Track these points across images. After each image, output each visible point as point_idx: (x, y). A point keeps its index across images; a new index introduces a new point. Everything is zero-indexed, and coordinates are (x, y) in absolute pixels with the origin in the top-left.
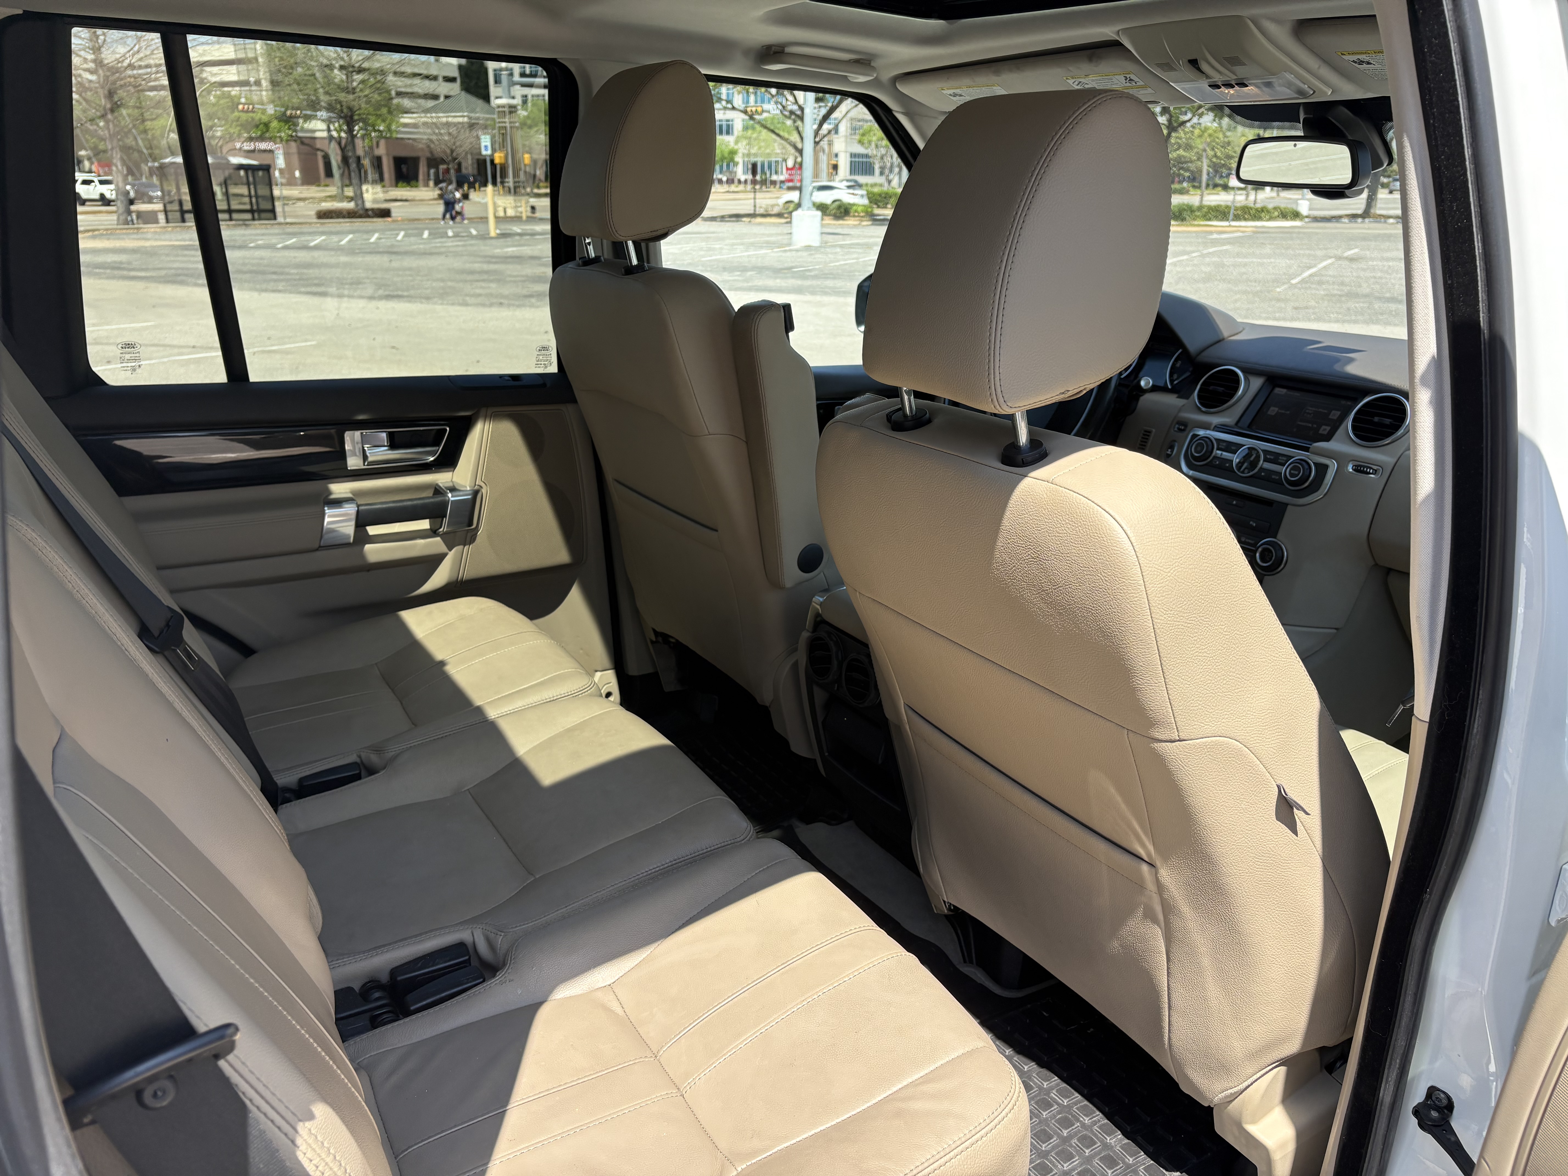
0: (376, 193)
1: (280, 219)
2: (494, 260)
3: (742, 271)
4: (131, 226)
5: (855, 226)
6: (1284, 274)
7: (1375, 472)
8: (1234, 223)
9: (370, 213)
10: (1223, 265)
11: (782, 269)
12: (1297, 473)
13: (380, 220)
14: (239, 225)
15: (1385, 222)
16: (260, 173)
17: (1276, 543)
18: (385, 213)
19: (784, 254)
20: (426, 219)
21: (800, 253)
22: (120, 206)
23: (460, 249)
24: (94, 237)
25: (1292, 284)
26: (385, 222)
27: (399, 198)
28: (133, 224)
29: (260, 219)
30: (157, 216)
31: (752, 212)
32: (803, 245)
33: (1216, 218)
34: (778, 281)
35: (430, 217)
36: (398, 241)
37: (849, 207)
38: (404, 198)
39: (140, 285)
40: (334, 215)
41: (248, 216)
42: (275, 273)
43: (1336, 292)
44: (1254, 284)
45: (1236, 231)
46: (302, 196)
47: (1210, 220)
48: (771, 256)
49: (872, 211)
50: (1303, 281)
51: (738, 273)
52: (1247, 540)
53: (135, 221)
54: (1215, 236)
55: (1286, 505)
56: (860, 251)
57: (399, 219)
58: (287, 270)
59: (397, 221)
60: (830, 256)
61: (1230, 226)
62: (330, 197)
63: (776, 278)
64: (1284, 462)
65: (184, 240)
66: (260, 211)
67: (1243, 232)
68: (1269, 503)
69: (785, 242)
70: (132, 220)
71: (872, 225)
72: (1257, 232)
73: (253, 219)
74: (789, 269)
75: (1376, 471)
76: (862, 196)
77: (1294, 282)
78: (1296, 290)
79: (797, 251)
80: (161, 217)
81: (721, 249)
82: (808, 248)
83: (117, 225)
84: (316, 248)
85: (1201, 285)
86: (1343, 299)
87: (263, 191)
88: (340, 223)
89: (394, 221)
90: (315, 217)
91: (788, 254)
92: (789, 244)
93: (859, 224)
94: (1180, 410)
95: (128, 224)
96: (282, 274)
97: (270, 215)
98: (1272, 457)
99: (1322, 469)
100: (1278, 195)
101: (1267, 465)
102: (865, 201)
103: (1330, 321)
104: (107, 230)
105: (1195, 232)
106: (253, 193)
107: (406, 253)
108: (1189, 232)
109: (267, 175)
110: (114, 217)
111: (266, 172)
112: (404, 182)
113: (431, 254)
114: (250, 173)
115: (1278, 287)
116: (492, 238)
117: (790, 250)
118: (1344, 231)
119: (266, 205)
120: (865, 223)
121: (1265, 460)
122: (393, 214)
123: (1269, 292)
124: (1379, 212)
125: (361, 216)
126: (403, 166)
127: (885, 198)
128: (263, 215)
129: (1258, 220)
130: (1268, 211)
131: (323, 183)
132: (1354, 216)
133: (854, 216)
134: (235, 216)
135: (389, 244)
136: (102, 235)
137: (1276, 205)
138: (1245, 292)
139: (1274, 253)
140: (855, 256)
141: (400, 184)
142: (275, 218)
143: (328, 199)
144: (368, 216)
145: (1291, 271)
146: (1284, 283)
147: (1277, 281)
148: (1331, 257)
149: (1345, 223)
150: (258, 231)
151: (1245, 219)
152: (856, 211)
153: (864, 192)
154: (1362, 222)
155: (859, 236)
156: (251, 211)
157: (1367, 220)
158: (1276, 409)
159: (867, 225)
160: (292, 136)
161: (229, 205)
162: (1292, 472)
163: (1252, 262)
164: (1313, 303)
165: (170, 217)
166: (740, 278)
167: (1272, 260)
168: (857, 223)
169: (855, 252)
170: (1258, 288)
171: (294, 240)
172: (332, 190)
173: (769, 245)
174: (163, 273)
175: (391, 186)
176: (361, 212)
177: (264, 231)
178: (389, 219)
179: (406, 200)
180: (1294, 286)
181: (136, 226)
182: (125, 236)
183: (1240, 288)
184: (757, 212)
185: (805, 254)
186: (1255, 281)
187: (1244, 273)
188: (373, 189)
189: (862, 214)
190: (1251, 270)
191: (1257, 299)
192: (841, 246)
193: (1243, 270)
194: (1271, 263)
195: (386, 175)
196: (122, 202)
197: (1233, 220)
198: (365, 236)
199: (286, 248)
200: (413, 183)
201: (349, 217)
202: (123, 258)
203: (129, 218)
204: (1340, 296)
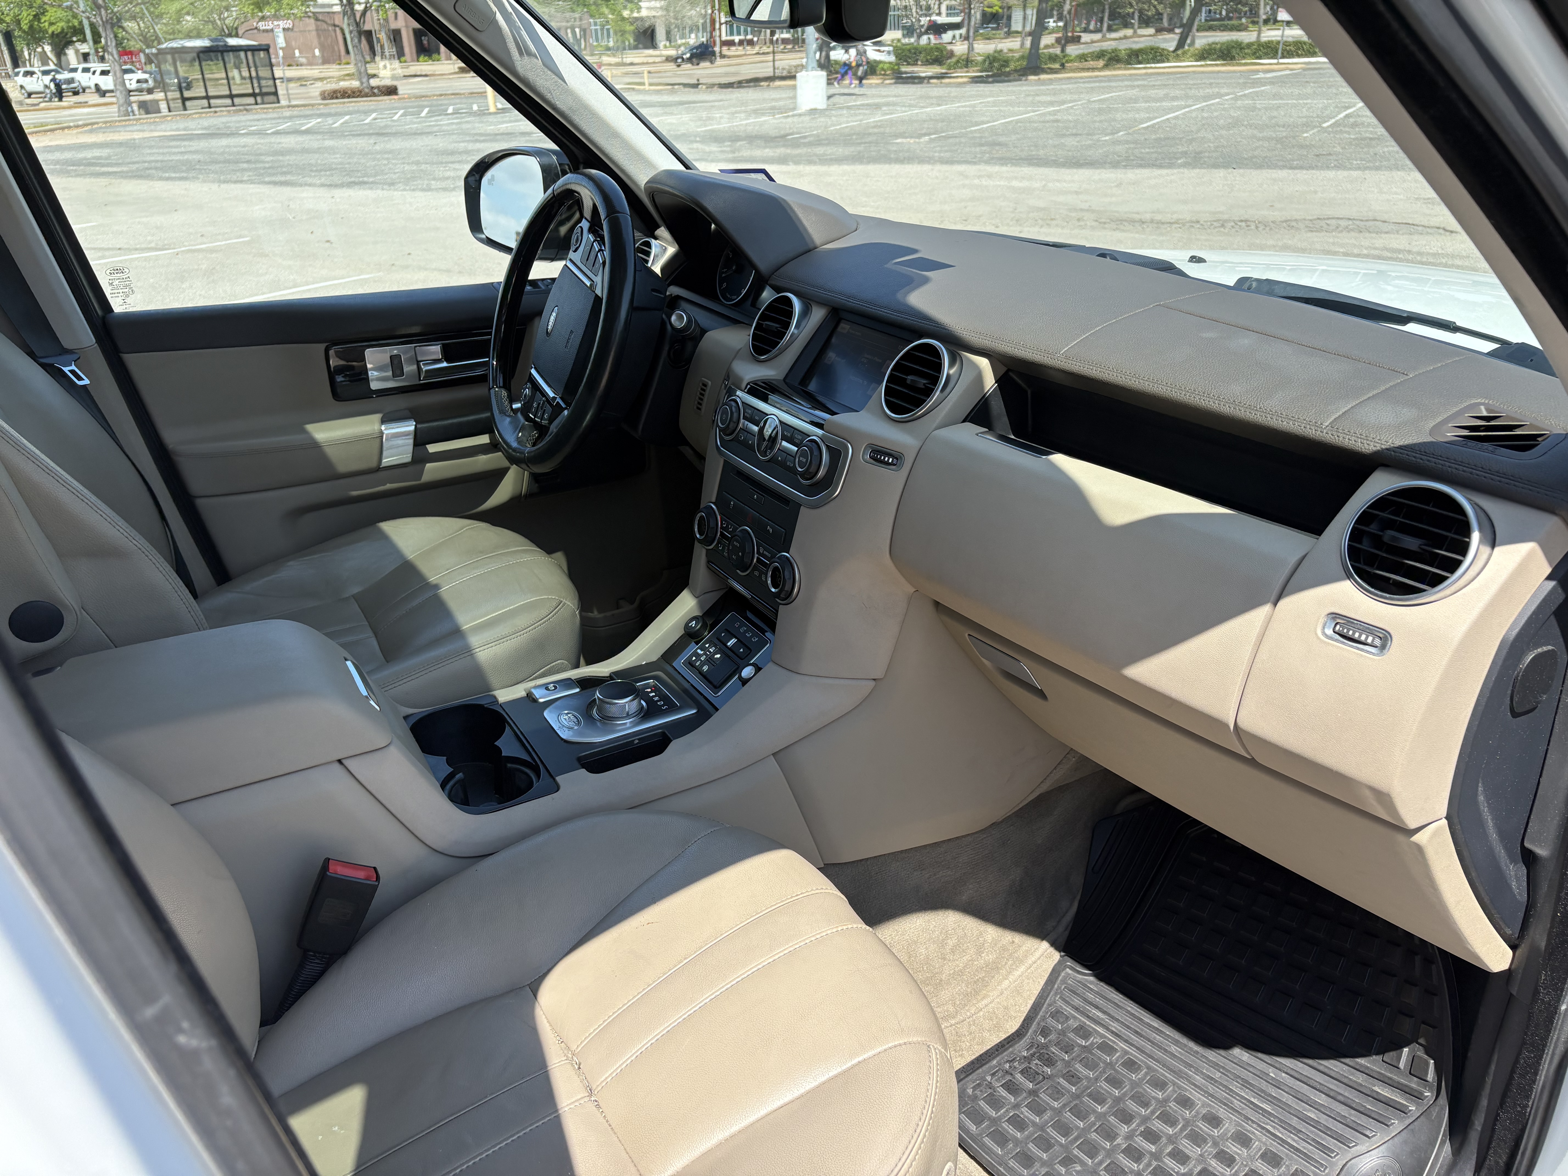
0: (394, 69)
1: (283, 102)
2: (482, 138)
3: (732, 141)
4: (131, 117)
5: (877, 85)
6: (1318, 116)
9: (376, 91)
10: (1254, 108)
11: (776, 137)
13: (386, 98)
14: (241, 110)
16: (262, 54)
18: (392, 91)
19: (784, 121)
20: (434, 95)
21: (802, 118)
22: (120, 95)
23: (454, 127)
24: (91, 131)
25: (1323, 128)
26: (391, 100)
27: (419, 73)
28: (134, 115)
29: (263, 103)
30: (158, 105)
31: (771, 74)
32: (808, 108)
33: (1267, 55)
34: (767, 150)
35: (438, 93)
36: (394, 121)
37: (875, 64)
38: (424, 73)
39: (103, 181)
40: (339, 95)
41: (251, 100)
42: (248, 162)
44: (1281, 129)
46: (322, 75)
47: (1260, 58)
48: (769, 123)
49: (899, 68)
50: (1336, 124)
51: (730, 143)
53: (137, 112)
54: (1261, 75)
56: (867, 112)
57: (406, 96)
58: (263, 158)
59: (404, 98)
60: (833, 118)
61: (1278, 64)
62: (348, 75)
63: (765, 147)
65: (178, 130)
66: (262, 94)
67: (1291, 70)
69: (791, 106)
70: (133, 111)
71: (896, 83)
72: (1308, 68)
73: (256, 104)
74: (784, 136)
76: (889, 53)
77: (1325, 125)
78: (1326, 134)
79: (800, 115)
80: (163, 106)
81: (721, 118)
82: (813, 112)
83: (119, 117)
84: (307, 132)
85: (1224, 132)
86: (1374, 142)
87: (264, 73)
88: (344, 103)
89: (400, 99)
90: (319, 98)
91: (790, 120)
92: (794, 109)
93: (882, 83)
95: (129, 116)
96: (255, 162)
97: (272, 98)
102: (892, 58)
103: (1350, 169)
104: (105, 122)
105: (1240, 72)
106: (254, 74)
107: (395, 134)
108: (1234, 72)
109: (267, 56)
110: (115, 109)
111: (266, 52)
112: (425, 56)
113: (421, 134)
114: (249, 54)
115: (1307, 132)
116: (490, 114)
117: (793, 116)
119: (268, 88)
120: (888, 82)
122: (400, 91)
123: (1294, 138)
125: (366, 96)
126: (423, 38)
127: (915, 53)
128: (267, 99)
129: (1312, 57)
131: (344, 61)
133: (881, 74)
134: (237, 101)
135: (382, 125)
136: (101, 128)
138: (1269, 139)
139: (1314, 92)
140: (861, 117)
141: (421, 58)
142: (278, 102)
143: (347, 78)
144: (374, 95)
145: (1327, 112)
146: (1315, 127)
147: (1307, 126)
150: (256, 117)
151: (1299, 56)
152: (883, 69)
153: (891, 48)
155: (873, 96)
156: (254, 95)
159: (891, 84)
160: (306, 12)
161: (206, 91)
163: (1288, 104)
164: (1338, 149)
165: (172, 105)
166: (728, 149)
167: (1309, 101)
168: (880, 81)
169: (860, 114)
170: (1284, 134)
171: (289, 124)
172: (351, 69)
173: (773, 110)
174: (134, 167)
175: (413, 61)
176: (367, 90)
177: (264, 116)
178: (395, 97)
179: (426, 76)
180: (1325, 130)
181: (138, 117)
182: (121, 129)
183: (1265, 134)
184: (776, 75)
185: (807, 118)
186: (1284, 126)
187: (1275, 117)
188: (391, 64)
189: (888, 72)
190: (1282, 113)
191: (1279, 146)
192: (849, 108)
193: (1275, 113)
194: (1307, 104)
195: (407, 50)
196: (121, 92)
197: (1283, 57)
198: (362, 117)
199: (277, 133)
200: (435, 56)
201: (353, 97)
202: (105, 152)
203: (130, 109)
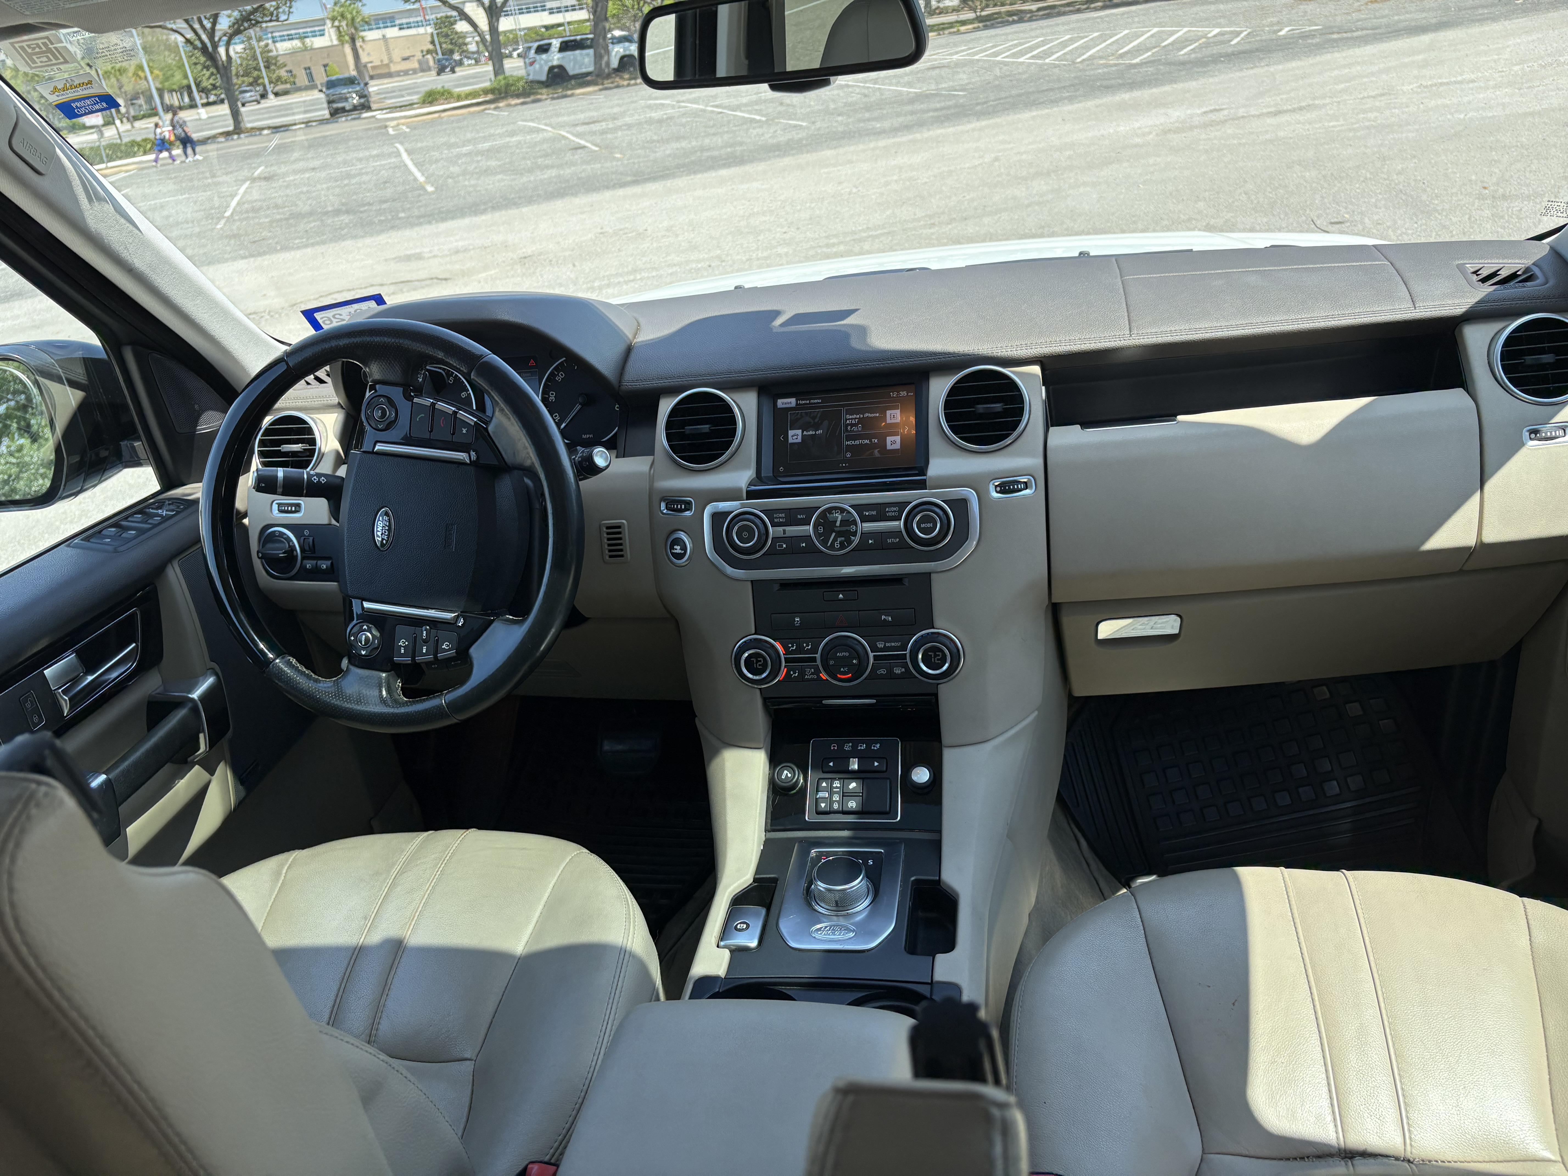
6: (211, 208)
7: (1026, 485)
8: (110, 164)
12: (931, 525)
15: (260, 134)
17: (938, 633)
25: (228, 217)
43: (278, 217)
45: (120, 172)
50: (237, 212)
52: (888, 645)
55: (927, 577)
64: (897, 514)
68: (895, 580)
75: (1026, 483)
77: (228, 214)
78: (238, 223)
94: (652, 479)
98: (874, 513)
99: (960, 505)
100: (133, 127)
101: (868, 526)
115: (216, 223)
118: (229, 150)
121: (864, 519)
124: (249, 125)
130: (139, 145)
132: (227, 134)
137: (144, 137)
139: (181, 187)
145: (216, 203)
146: (219, 218)
147: (210, 217)
148: (244, 181)
149: (222, 142)
154: (239, 138)
157: (242, 136)
158: (799, 432)
162: (923, 526)
180: (232, 219)
194: (187, 198)
204: (287, 219)
